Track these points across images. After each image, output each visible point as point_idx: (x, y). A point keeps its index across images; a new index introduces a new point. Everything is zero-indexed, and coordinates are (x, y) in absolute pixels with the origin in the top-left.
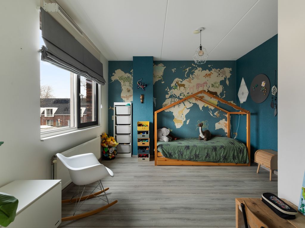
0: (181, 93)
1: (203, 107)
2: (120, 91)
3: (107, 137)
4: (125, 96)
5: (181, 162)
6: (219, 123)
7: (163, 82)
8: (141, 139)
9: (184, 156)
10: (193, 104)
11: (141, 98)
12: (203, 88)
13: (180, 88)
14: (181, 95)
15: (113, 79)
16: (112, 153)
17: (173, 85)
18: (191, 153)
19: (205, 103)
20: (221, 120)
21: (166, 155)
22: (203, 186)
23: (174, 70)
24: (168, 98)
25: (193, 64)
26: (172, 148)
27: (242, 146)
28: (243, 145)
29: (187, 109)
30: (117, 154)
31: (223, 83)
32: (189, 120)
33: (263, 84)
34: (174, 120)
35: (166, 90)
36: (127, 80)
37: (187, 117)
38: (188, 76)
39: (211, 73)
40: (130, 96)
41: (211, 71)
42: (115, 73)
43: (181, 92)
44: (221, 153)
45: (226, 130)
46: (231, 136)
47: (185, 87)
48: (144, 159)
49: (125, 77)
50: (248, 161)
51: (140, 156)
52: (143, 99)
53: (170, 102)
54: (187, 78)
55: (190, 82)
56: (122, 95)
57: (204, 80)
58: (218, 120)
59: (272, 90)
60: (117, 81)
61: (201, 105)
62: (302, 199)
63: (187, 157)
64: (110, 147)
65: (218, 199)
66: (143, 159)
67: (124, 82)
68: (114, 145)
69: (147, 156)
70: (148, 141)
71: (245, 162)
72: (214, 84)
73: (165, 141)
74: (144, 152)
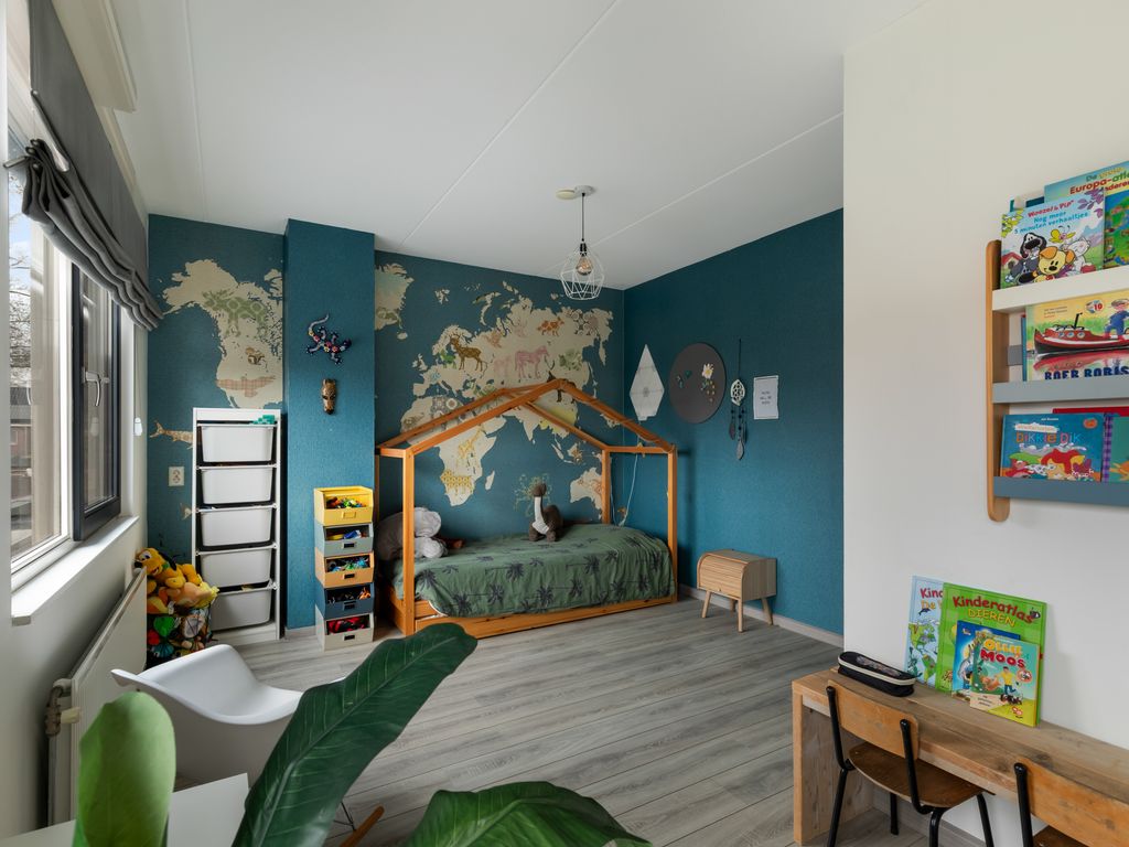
0: (467, 381)
1: (537, 430)
2: (214, 357)
3: (164, 567)
4: (237, 379)
5: (497, 625)
6: (581, 482)
7: (403, 336)
8: (336, 560)
9: (505, 601)
10: (505, 421)
11: (325, 392)
12: (536, 366)
13: (463, 360)
14: (468, 388)
15: (176, 298)
16: (195, 638)
17: (439, 348)
18: (527, 587)
19: (541, 418)
20: (586, 472)
21: (451, 606)
22: (604, 684)
23: (442, 296)
24: (423, 397)
25: (505, 284)
26: (468, 580)
27: (657, 546)
28: (660, 542)
29: (489, 436)
30: (211, 636)
31: (589, 354)
32: (494, 473)
33: (707, 372)
34: (442, 477)
35: (415, 364)
36: (246, 312)
37: (488, 462)
38: (491, 324)
39: (559, 319)
40: (264, 381)
41: (559, 314)
42: (185, 274)
43: (468, 378)
44: (610, 574)
45: (600, 503)
46: (613, 519)
47: (479, 360)
48: (353, 637)
49: (238, 299)
50: (673, 589)
51: (332, 628)
52: (333, 397)
53: (428, 412)
54: (486, 329)
55: (495, 342)
56: (223, 374)
57: (537, 340)
58: (577, 471)
59: (732, 390)
60: (193, 313)
61: (530, 422)
62: (911, 649)
63: (517, 604)
64: (183, 611)
65: (665, 710)
66: (347, 638)
67: (233, 317)
68: (206, 597)
69: (363, 623)
70: (368, 564)
71: (667, 593)
72: (567, 358)
73: (428, 555)
74: (352, 611)
